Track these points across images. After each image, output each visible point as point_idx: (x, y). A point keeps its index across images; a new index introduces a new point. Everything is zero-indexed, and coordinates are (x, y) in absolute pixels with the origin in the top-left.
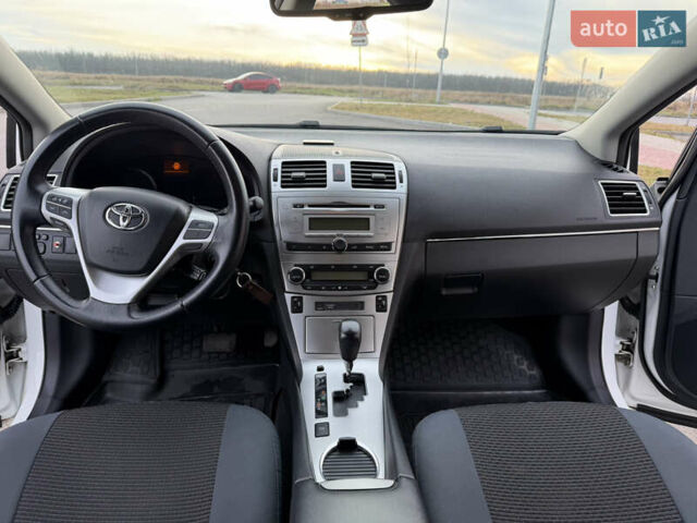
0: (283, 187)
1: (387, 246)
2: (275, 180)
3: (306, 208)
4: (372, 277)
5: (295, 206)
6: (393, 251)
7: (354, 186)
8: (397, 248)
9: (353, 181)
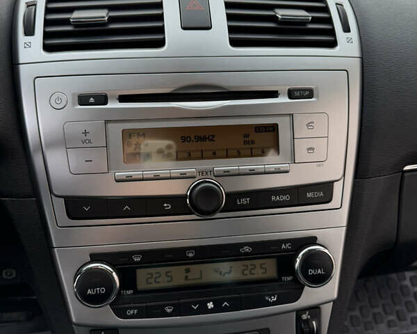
0: (48, 48)
1: (321, 193)
2: (29, 31)
3: (113, 105)
4: (292, 271)
5: (83, 100)
6: (335, 202)
7: (234, 43)
8: (342, 194)
9: (231, 30)
